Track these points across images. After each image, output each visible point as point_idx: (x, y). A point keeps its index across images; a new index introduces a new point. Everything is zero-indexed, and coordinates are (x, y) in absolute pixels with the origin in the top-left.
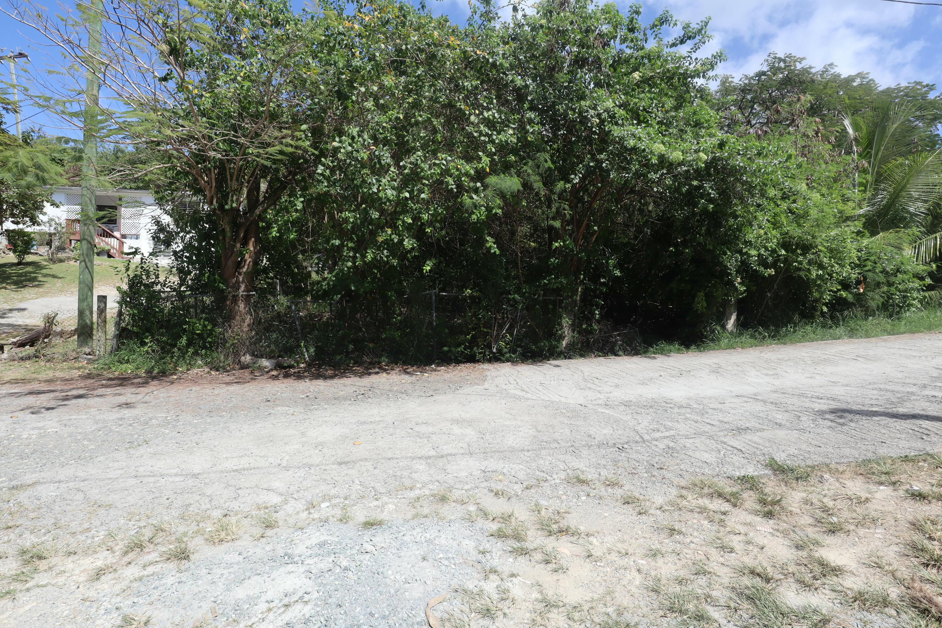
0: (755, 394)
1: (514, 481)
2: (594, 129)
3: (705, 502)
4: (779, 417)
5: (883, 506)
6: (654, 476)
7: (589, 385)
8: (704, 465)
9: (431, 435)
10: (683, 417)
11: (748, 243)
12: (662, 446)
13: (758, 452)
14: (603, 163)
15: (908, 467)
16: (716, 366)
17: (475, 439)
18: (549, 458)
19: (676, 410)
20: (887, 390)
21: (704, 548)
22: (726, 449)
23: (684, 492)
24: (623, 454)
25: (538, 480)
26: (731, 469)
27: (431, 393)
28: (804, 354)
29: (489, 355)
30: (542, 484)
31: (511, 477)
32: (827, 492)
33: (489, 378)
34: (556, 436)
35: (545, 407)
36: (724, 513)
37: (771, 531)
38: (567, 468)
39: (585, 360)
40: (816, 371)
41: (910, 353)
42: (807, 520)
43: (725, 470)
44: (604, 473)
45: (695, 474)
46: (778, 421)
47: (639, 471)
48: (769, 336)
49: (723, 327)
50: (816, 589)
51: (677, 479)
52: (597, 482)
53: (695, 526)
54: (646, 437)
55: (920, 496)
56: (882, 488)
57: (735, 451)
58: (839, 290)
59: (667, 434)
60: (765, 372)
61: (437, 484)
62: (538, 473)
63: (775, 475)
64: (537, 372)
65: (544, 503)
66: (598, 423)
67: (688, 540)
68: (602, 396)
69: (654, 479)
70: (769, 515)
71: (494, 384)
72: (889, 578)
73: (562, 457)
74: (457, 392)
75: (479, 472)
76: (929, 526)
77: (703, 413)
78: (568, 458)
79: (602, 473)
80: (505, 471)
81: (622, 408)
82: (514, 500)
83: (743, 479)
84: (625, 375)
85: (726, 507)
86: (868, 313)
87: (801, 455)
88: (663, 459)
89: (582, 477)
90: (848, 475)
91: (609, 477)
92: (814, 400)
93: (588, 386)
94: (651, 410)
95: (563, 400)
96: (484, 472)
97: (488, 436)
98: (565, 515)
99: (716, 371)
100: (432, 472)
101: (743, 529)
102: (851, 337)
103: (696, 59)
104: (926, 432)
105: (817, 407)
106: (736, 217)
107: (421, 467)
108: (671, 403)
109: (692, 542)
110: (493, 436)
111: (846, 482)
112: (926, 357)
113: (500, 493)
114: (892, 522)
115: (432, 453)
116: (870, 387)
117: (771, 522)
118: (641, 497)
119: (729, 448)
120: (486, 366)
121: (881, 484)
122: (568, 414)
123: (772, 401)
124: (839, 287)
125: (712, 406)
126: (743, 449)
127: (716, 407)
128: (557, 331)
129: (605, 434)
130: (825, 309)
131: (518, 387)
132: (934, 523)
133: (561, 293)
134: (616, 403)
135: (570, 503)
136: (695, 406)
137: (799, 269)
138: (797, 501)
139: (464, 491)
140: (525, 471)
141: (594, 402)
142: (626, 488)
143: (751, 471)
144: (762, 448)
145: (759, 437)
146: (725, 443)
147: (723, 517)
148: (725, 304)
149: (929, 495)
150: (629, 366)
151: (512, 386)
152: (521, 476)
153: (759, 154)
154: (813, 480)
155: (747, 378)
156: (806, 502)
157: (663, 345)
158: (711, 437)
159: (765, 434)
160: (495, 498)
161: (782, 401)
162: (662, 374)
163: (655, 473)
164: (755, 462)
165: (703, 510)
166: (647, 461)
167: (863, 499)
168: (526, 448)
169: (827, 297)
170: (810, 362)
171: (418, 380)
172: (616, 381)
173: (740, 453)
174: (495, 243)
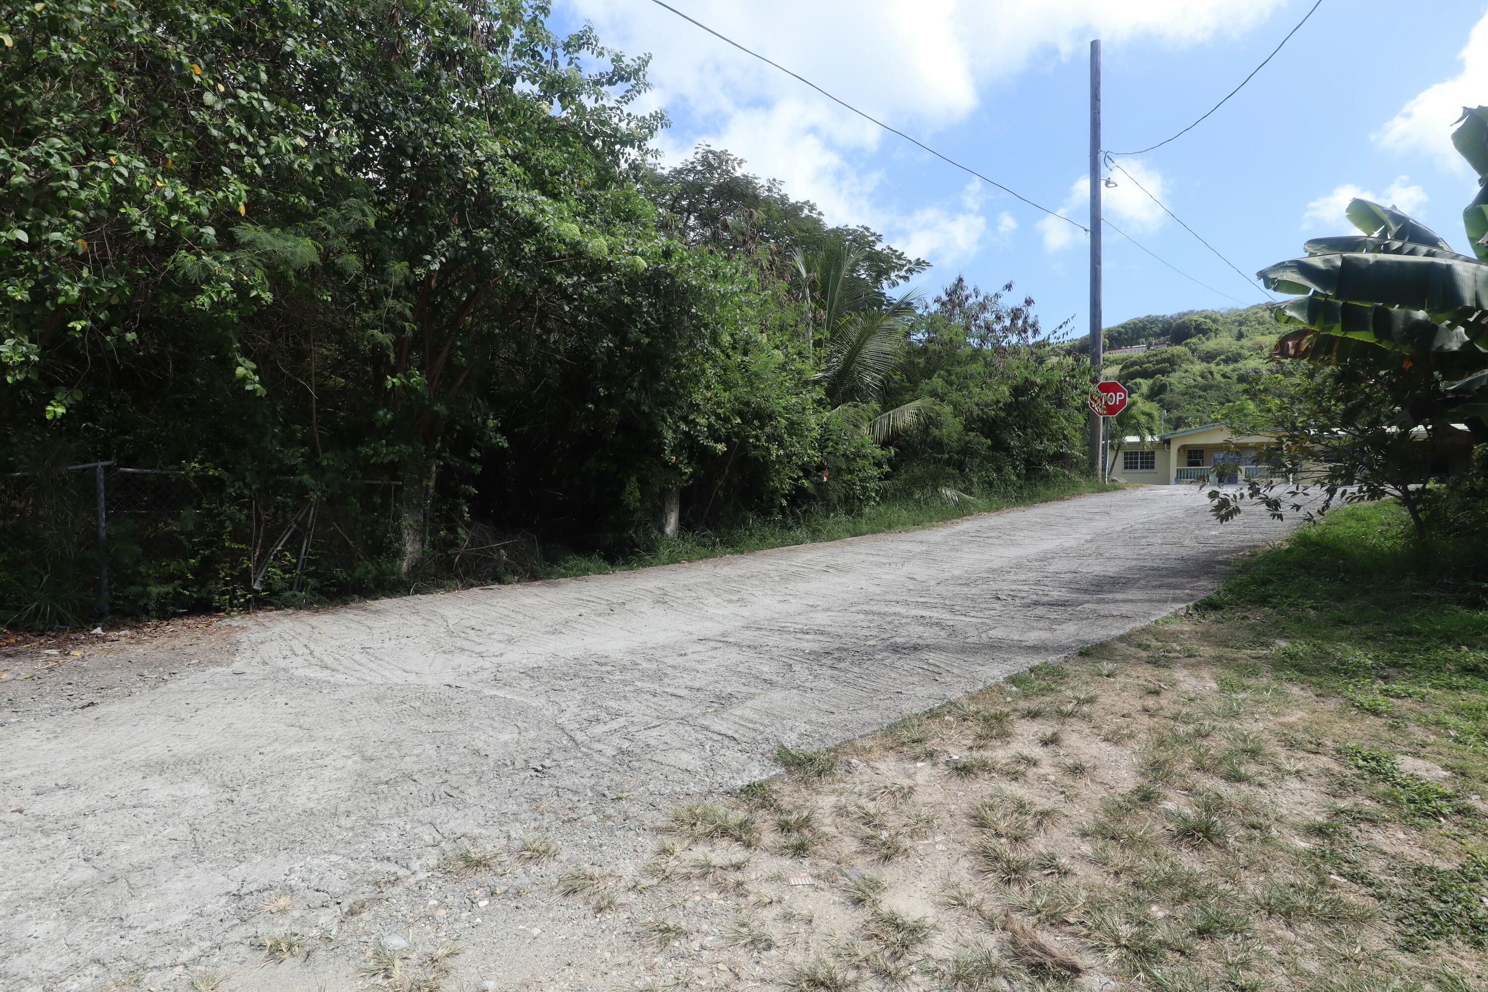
0: (724, 635)
1: (319, 903)
2: (469, 186)
3: (701, 852)
4: (766, 669)
5: (930, 795)
6: (609, 817)
7: (460, 643)
8: (686, 776)
9: (81, 821)
10: (632, 688)
11: (695, 407)
12: (610, 752)
13: (759, 737)
14: (483, 244)
15: (934, 726)
16: (661, 592)
17: (212, 807)
18: (396, 820)
19: (617, 677)
20: (874, 613)
21: (725, 955)
22: (711, 739)
23: (668, 841)
24: (546, 783)
25: (377, 883)
26: (727, 776)
27: (88, 698)
28: (769, 567)
29: (244, 596)
30: (389, 891)
31: (310, 894)
32: (860, 787)
33: (244, 646)
34: (409, 764)
35: (377, 700)
36: (738, 867)
37: (810, 881)
38: (439, 837)
39: (447, 595)
40: (788, 592)
41: (877, 559)
42: (850, 845)
43: (719, 778)
44: (517, 831)
45: (673, 797)
46: (766, 677)
47: (582, 812)
48: (721, 541)
49: (661, 530)
50: (903, 979)
51: (649, 815)
52: (504, 857)
53: (700, 909)
54: (580, 737)
55: (963, 770)
56: (919, 765)
57: (726, 741)
58: (799, 478)
59: (614, 725)
60: (728, 596)
61: (95, 969)
62: (375, 866)
63: (789, 772)
64: (354, 625)
65: (395, 942)
66: (488, 722)
67: (696, 945)
68: (487, 664)
69: (609, 823)
70: (800, 850)
71: (258, 659)
72: (976, 921)
73: (424, 813)
74: (163, 689)
75: (224, 900)
76: (989, 815)
77: (659, 676)
78: (440, 811)
79: (513, 834)
80: (294, 881)
81: (526, 683)
82: (321, 954)
83: (750, 790)
84: (521, 617)
85: (737, 853)
86: (830, 508)
87: (815, 731)
88: (617, 778)
89: (475, 854)
90: (876, 755)
91: (529, 838)
92: (799, 636)
93: (459, 645)
94: (577, 681)
95: (412, 678)
96: (239, 897)
97: (245, 794)
98: (449, 962)
99: (662, 600)
100: (77, 936)
101: (769, 891)
102: (814, 540)
103: (629, 115)
104: (936, 670)
105: (807, 646)
106: (679, 367)
108: (606, 664)
109: (703, 947)
110: (257, 790)
111: (878, 765)
112: (896, 563)
113: (284, 947)
114: (948, 820)
115: (84, 873)
116: (854, 609)
117: (806, 862)
118: (597, 871)
119: (716, 737)
120: (237, 621)
121: (916, 759)
122: (427, 710)
123: (748, 643)
124: (801, 474)
125: (669, 661)
126: (736, 736)
127: (675, 663)
128: (391, 542)
129: (506, 744)
130: (785, 503)
131: (314, 661)
132: (991, 808)
133: (400, 473)
134: (514, 674)
135: (457, 926)
136: (645, 665)
137: (756, 447)
138: (828, 811)
139: (180, 969)
140: (345, 868)
141: (475, 678)
142: (563, 857)
143: (756, 773)
144: (762, 728)
145: (752, 709)
146: (707, 728)
147: (739, 876)
148: (664, 494)
149: (973, 766)
150: (527, 601)
151: (300, 660)
152: (336, 883)
153: (715, 276)
154: (840, 772)
155: (706, 608)
156: (841, 811)
157: (574, 561)
158: (683, 721)
159: (756, 703)
160: (272, 964)
161: (761, 641)
162: (583, 611)
163: (610, 811)
164: (759, 756)
165: (706, 869)
166: (592, 789)
167: (906, 791)
168: (342, 807)
169: (787, 487)
170: (777, 579)
171: (51, 669)
172: (508, 630)
173: (733, 743)
174: (255, 372)
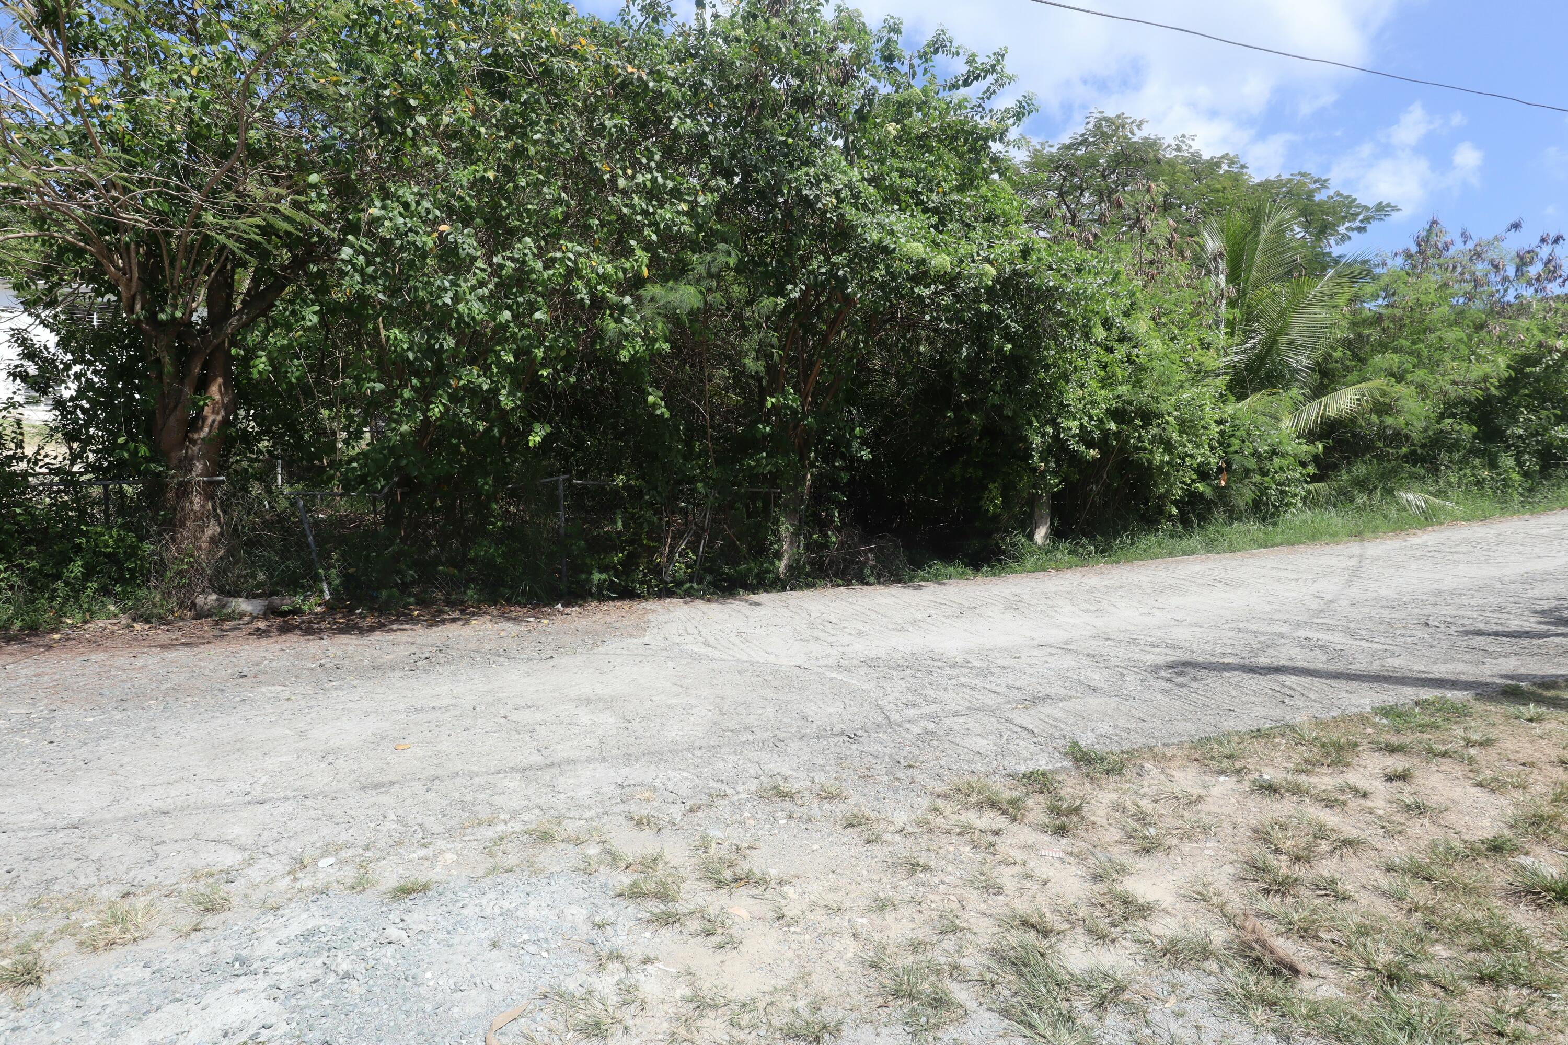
0: (1067, 643)
1: (671, 800)
2: (829, 215)
3: (971, 817)
4: (1096, 677)
5: (1220, 806)
6: (898, 779)
7: (817, 633)
8: (977, 758)
9: (538, 727)
10: (955, 682)
11: (1064, 409)
12: (916, 730)
13: (1057, 734)
14: (839, 269)
15: (1260, 746)
16: (1016, 598)
17: (615, 731)
18: (733, 757)
19: (946, 671)
20: (1247, 631)
21: (959, 891)
22: (1011, 730)
23: (940, 803)
24: (854, 747)
25: (711, 796)
26: (1014, 761)
27: (550, 653)
28: (1144, 579)
29: (657, 586)
30: (718, 801)
31: (666, 793)
32: (1146, 789)
33: (653, 624)
34: (751, 720)
35: (740, 672)
36: (996, 833)
37: (1061, 855)
38: (760, 772)
39: (815, 593)
40: (1156, 604)
41: (1285, 574)
42: (1116, 834)
43: (1006, 763)
44: (820, 778)
45: (960, 772)
46: (1093, 683)
47: (876, 772)
48: (1096, 551)
49: (1030, 537)
50: (1113, 941)
51: (933, 782)
52: (807, 794)
53: (951, 857)
54: (894, 716)
55: (1269, 789)
56: (1222, 779)
57: (1024, 733)
58: (1194, 482)
59: (927, 710)
60: (1085, 606)
61: (537, 811)
62: (712, 784)
63: (1078, 767)
64: (735, 614)
65: (716, 833)
66: (821, 697)
67: (937, 880)
68: (833, 652)
69: (897, 784)
70: (1061, 831)
71: (661, 635)
72: (1216, 916)
73: (755, 755)
74: (596, 650)
75: (613, 787)
76: (1277, 834)
77: (985, 674)
78: (766, 756)
79: (817, 779)
80: (657, 783)
81: (865, 669)
82: (667, 831)
83: (1031, 778)
84: (874, 615)
85: (1001, 822)
86: (1233, 515)
87: (1116, 735)
88: (915, 752)
89: (784, 787)
90: (1178, 762)
91: (827, 784)
92: (1147, 648)
93: (815, 635)
94: (908, 672)
95: (771, 659)
96: (622, 786)
97: (637, 725)
98: (748, 852)
99: (1015, 606)
100: (530, 791)
101: (1019, 856)
102: (1208, 552)
103: (991, 111)
104: (1289, 692)
105: (1150, 659)
106: (1047, 367)
107: (512, 785)
108: (939, 660)
109: (942, 882)
110: (644, 724)
111: (1174, 773)
112: (1306, 580)
113: (645, 821)
114: (1230, 830)
115: (536, 759)
116: (1227, 626)
117: (1064, 841)
118: (873, 816)
119: (1016, 729)
120: (650, 605)
121: (1221, 772)
122: (776, 683)
123: (1089, 651)
124: (1195, 477)
125: (1001, 662)
126: (1035, 730)
127: (1006, 664)
128: (771, 544)
129: (830, 714)
130: (1174, 510)
131: (700, 639)
132: (1283, 827)
133: (778, 481)
134: (855, 662)
135: (760, 832)
136: (976, 664)
137: (1138, 449)
138: (1105, 806)
139: (583, 822)
140: (691, 782)
141: (821, 663)
142: (851, 802)
143: (1043, 763)
144: (1063, 726)
145: (1062, 709)
146: (1010, 721)
147: (991, 838)
148: (1033, 501)
149: (1282, 787)
150: (883, 600)
151: (690, 638)
152: (684, 790)
153: (1079, 270)
154: (1129, 773)
155: (1058, 616)
156: (1118, 807)
157: (938, 566)
158: (991, 712)
159: (1069, 705)
160: (636, 831)
161: (1103, 651)
162: (933, 612)
163: (900, 775)
164: (1051, 749)
165: (965, 830)
166: (890, 756)
167: (1194, 799)
168: (697, 744)
169: (1177, 492)
170: (1149, 591)
171: (529, 632)
172: (860, 626)
173: (1030, 736)
174: (662, 399)
